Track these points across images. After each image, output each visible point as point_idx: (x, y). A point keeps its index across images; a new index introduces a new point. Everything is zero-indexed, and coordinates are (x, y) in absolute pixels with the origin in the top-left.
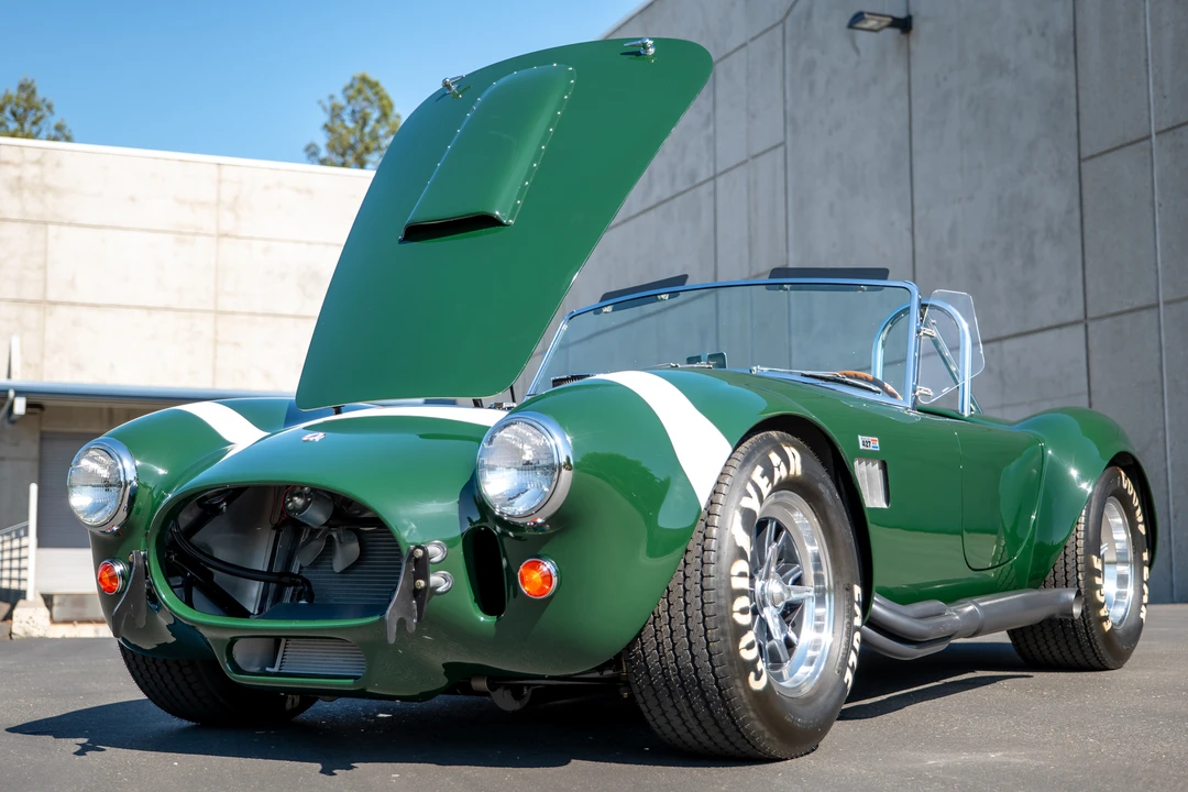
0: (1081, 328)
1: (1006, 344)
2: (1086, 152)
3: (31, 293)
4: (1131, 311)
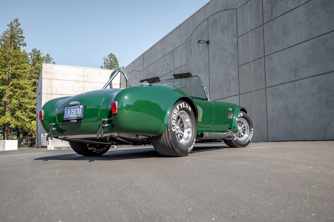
0: (238, 96)
1: (226, 99)
2: (239, 65)
3: (49, 92)
4: (247, 93)
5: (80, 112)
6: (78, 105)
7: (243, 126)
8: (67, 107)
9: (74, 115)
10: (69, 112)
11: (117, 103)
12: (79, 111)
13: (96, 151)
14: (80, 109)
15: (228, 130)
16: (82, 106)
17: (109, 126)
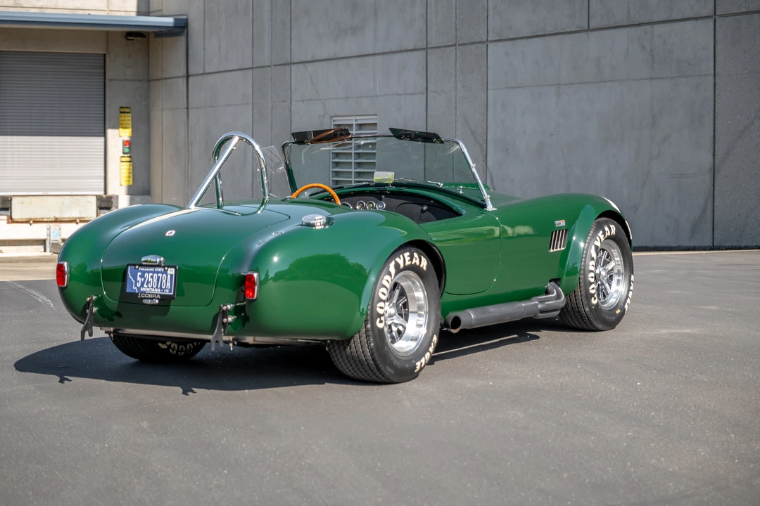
0: (711, 22)
5: (169, 284)
6: (164, 267)
7: (612, 264)
8: (135, 265)
9: (152, 287)
10: (139, 279)
11: (256, 275)
12: (164, 281)
13: (178, 351)
14: (169, 276)
15: (550, 286)
16: (173, 270)
17: (235, 320)
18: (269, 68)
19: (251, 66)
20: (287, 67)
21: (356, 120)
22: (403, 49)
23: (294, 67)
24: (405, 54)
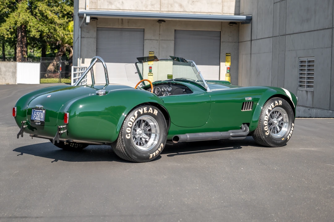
5: (43, 117)
7: (281, 118)
9: (38, 118)
10: (35, 114)
11: (68, 114)
12: (42, 115)
14: (43, 113)
15: (243, 126)
16: (44, 111)
18: (278, 37)
19: (272, 36)
20: (284, 36)
21: (307, 59)
22: (324, 28)
23: (287, 36)
24: (324, 30)
